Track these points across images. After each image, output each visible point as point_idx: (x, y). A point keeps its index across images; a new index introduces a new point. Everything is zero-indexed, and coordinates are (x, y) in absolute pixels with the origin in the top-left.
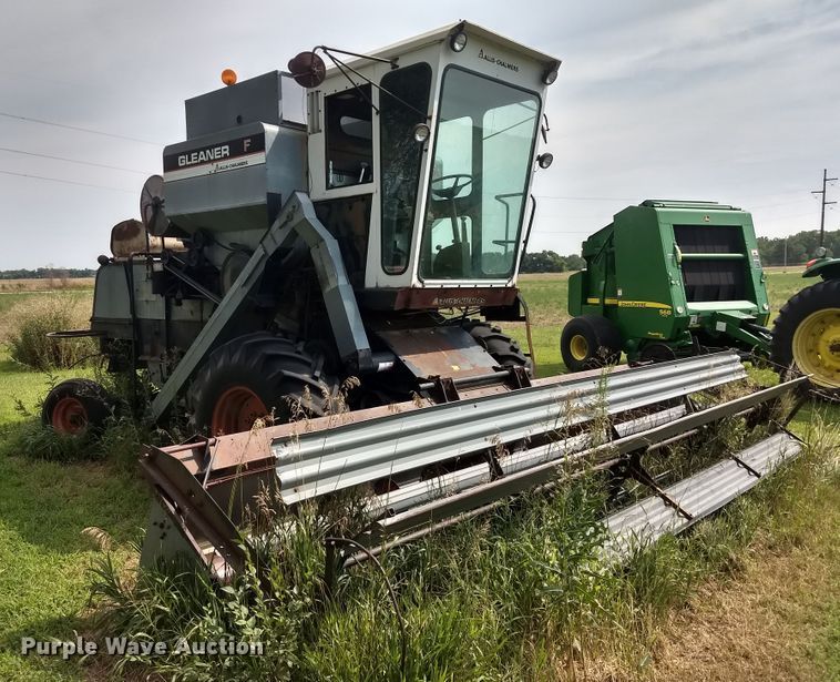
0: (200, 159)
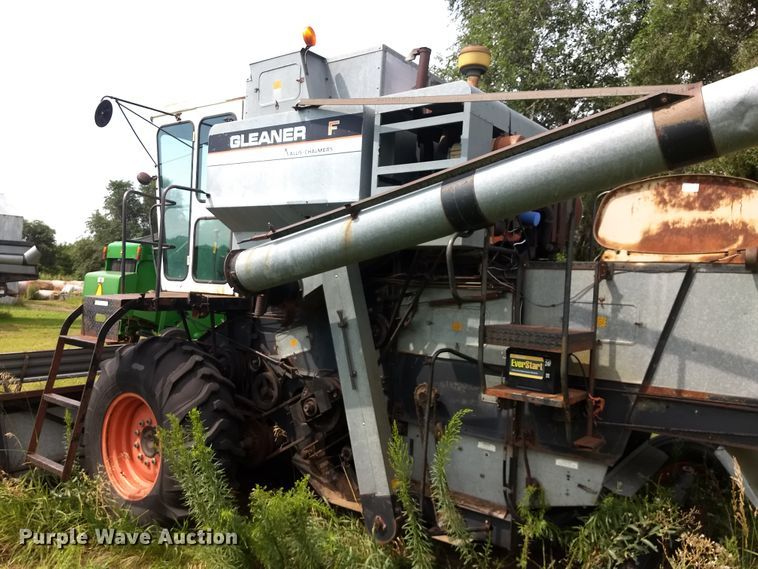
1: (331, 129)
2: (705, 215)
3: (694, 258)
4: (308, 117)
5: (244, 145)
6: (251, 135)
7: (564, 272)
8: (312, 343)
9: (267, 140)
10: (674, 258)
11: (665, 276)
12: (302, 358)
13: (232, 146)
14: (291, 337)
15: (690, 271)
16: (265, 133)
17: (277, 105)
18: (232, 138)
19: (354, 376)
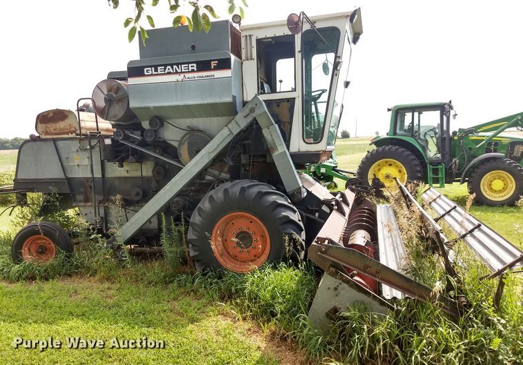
0: (167, 71)
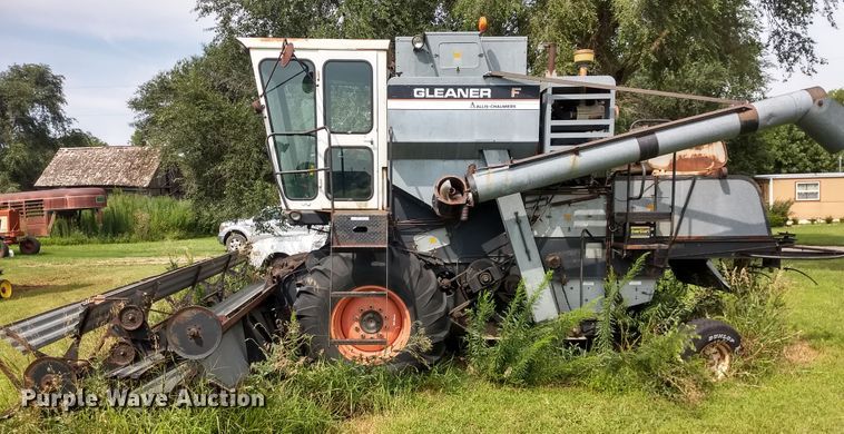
1: (513, 93)
2: (697, 152)
3: (696, 173)
4: (492, 83)
5: (428, 96)
6: (436, 90)
7: (626, 182)
8: (450, 239)
9: (454, 95)
10: (686, 173)
11: (682, 182)
12: (442, 251)
13: (416, 95)
14: (432, 237)
15: (694, 179)
16: (449, 90)
17: (458, 70)
18: (416, 90)
19: (527, 252)
